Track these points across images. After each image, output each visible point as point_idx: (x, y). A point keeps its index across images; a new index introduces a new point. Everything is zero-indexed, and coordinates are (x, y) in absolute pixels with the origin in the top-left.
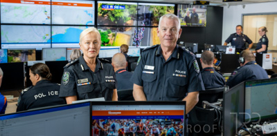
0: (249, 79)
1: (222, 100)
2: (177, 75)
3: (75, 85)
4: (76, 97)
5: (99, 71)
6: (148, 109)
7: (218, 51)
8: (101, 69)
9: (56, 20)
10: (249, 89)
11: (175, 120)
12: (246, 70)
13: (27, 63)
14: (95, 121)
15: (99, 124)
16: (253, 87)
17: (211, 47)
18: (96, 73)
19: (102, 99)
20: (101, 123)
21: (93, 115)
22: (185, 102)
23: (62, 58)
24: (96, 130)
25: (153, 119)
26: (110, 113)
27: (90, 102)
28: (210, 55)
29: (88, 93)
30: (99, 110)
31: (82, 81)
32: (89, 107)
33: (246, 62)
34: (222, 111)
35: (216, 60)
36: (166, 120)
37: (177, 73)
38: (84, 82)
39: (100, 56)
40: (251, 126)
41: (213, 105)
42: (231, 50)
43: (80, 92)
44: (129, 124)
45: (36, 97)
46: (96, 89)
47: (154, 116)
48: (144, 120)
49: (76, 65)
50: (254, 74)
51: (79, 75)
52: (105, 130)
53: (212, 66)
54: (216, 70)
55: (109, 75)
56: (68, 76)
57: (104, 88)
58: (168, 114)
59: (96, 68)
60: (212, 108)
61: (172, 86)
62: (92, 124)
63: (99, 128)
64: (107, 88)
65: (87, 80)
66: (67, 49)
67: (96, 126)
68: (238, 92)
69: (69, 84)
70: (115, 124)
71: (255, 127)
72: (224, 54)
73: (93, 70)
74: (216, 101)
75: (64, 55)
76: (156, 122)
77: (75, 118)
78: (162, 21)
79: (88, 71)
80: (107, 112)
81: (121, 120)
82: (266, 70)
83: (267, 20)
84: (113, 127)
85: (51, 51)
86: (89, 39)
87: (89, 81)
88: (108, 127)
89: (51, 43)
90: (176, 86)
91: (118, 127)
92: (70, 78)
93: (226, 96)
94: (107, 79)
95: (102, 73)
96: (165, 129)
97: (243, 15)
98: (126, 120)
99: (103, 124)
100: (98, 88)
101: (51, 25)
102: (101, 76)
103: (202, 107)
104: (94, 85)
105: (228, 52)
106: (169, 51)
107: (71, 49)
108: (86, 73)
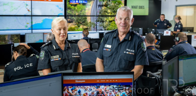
0: (182, 54)
1: (161, 70)
2: (127, 53)
3: (49, 60)
4: (50, 69)
5: (67, 50)
6: (106, 78)
7: (158, 33)
8: (69, 48)
9: (35, 12)
10: (181, 62)
11: (126, 86)
12: (179, 48)
13: (13, 45)
14: (65, 87)
15: (68, 90)
16: (184, 60)
17: (152, 31)
18: (65, 51)
19: (71, 71)
20: (70, 89)
21: (64, 83)
22: (133, 72)
23: (40, 40)
24: (66, 94)
25: (110, 86)
26: (77, 81)
27: (61, 73)
28: (153, 37)
29: (59, 66)
30: (69, 79)
31: (54, 57)
32: (61, 77)
33: (180, 41)
34: (162, 79)
35: (156, 41)
36: (119, 86)
37: (127, 51)
38: (56, 58)
39: (69, 39)
40: (184, 89)
41: (155, 74)
42: (167, 33)
43: (53, 66)
44: (91, 90)
45: (15, 69)
46: (65, 63)
47: (110, 83)
48: (103, 86)
49: (50, 46)
50: (185, 50)
51: (52, 53)
52: (73, 94)
53: (154, 45)
54: (157, 48)
55: (75, 53)
56: (44, 54)
57: (71, 62)
58: (121, 81)
59: (65, 48)
60: (154, 76)
61: (123, 60)
62: (63, 90)
63: (69, 93)
64: (73, 62)
65: (58, 56)
66: (44, 33)
67: (66, 92)
68: (173, 64)
69: (45, 60)
70: (81, 90)
71: (186, 90)
72: (162, 36)
73: (63, 49)
74: (157, 71)
75: (42, 39)
76: (112, 88)
77: (50, 85)
78: (119, 12)
79: (59, 49)
80: (75, 80)
81: (85, 87)
82: (194, 47)
83: (195, 9)
84: (79, 92)
85: (32, 35)
86: (60, 27)
87: (60, 57)
88: (75, 92)
89: (32, 29)
90: (126, 61)
91: (83, 92)
92: (45, 55)
93: (164, 68)
94: (74, 55)
95: (70, 51)
96: (118, 93)
97: (177, 6)
98: (89, 87)
99: (72, 90)
100: (67, 62)
101: (32, 16)
102: (69, 53)
103: (147, 76)
104: (63, 60)
105: (165, 34)
106: (123, 34)
107: (47, 33)
108: (58, 51)
